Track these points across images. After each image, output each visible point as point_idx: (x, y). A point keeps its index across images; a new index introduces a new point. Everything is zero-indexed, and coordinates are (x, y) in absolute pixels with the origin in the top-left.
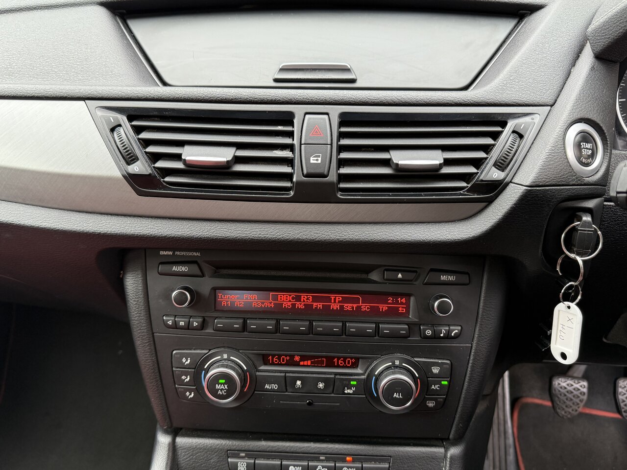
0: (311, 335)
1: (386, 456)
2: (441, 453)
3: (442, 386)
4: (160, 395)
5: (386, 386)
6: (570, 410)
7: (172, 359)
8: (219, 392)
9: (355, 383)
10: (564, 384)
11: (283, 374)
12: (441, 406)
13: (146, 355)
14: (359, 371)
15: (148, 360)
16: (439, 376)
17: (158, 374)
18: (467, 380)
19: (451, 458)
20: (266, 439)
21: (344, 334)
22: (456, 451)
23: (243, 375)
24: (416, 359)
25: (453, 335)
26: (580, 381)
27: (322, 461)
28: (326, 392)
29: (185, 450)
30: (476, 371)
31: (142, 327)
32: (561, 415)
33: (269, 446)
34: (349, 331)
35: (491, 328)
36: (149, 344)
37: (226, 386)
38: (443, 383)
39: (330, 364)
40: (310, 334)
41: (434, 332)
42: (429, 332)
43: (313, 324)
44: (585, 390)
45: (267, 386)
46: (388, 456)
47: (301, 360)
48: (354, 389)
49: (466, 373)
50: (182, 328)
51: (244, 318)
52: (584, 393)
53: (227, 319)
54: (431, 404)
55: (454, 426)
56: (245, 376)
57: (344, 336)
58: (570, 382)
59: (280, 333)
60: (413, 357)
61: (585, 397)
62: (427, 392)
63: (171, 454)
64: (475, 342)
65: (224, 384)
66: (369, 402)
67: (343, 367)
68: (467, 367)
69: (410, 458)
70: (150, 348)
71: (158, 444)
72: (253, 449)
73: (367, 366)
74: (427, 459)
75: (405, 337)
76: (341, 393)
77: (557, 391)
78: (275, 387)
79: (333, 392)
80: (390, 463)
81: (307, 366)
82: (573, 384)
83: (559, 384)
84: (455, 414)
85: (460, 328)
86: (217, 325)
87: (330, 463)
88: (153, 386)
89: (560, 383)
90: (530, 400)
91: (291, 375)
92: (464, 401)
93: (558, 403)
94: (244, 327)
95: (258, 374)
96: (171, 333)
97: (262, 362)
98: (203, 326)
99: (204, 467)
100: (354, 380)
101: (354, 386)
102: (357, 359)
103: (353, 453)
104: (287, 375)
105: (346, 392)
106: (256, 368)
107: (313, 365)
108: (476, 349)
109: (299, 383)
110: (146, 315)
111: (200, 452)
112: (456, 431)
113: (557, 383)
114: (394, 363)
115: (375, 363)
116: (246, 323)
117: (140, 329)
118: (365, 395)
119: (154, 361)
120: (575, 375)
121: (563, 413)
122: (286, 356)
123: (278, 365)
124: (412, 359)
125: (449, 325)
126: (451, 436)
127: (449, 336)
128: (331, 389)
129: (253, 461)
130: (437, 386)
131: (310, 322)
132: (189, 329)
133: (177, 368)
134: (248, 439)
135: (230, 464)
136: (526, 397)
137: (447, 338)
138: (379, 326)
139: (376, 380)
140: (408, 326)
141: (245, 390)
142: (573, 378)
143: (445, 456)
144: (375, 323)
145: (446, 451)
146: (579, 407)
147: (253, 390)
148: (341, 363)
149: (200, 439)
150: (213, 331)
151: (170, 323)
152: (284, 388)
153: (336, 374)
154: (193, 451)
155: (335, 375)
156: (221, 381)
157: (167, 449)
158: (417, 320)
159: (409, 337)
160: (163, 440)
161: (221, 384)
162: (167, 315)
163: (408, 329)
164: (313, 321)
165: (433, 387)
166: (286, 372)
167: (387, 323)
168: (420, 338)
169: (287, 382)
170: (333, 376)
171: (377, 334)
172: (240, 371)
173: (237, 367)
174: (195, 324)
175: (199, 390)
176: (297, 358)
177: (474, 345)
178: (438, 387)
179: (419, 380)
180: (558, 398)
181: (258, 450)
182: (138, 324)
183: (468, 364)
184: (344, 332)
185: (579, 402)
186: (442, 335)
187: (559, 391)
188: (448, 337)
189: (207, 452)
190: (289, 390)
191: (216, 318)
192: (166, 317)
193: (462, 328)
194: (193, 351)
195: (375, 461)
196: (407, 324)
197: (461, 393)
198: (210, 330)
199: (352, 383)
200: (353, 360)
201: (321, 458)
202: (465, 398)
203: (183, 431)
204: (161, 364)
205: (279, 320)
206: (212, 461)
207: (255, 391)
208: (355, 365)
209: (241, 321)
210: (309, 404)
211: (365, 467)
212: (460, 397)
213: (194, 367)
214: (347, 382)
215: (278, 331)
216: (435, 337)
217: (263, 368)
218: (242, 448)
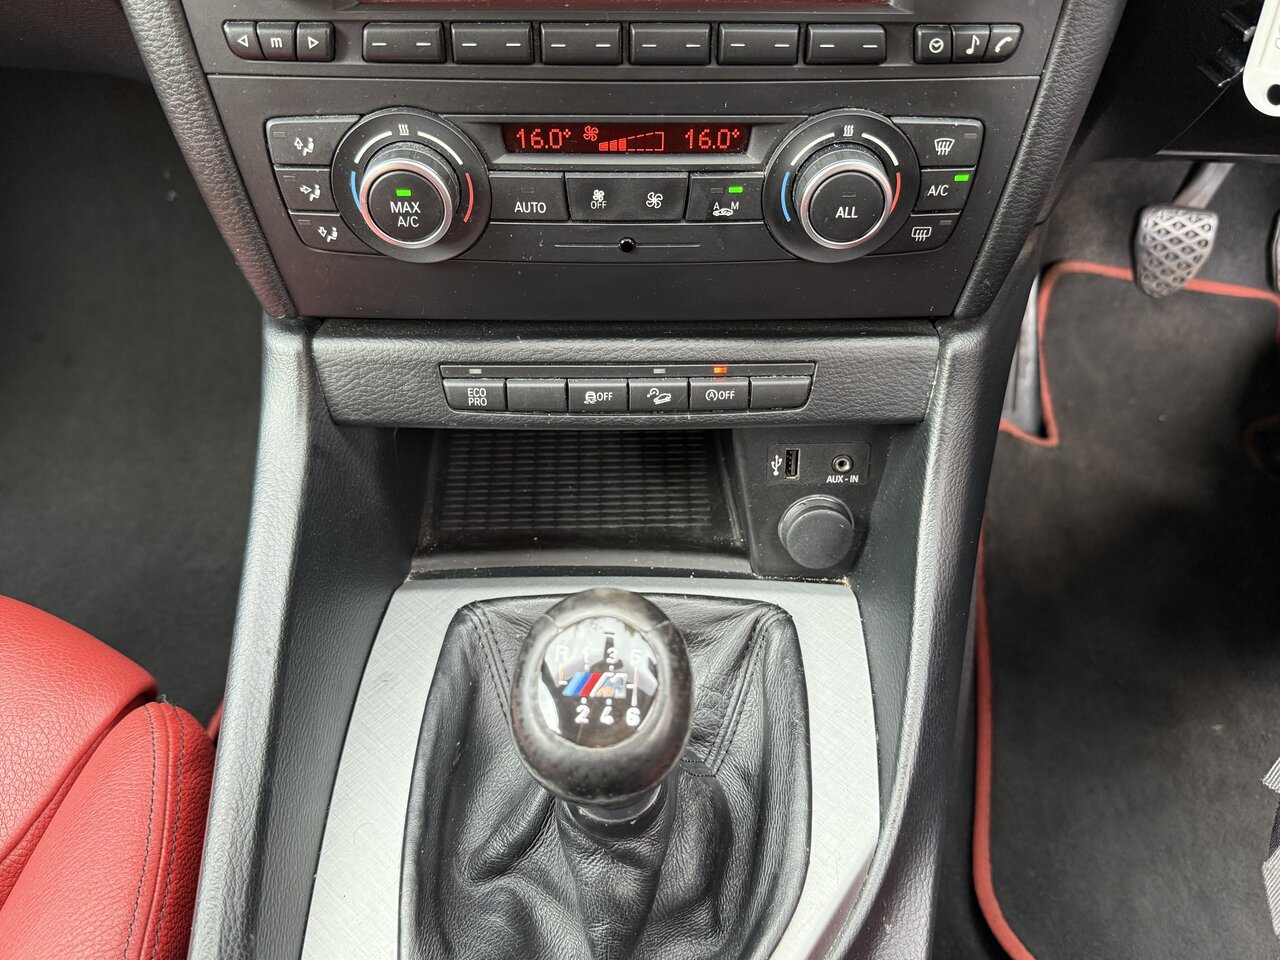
0: (626, 66)
1: (804, 362)
2: (932, 350)
3: (955, 188)
4: (255, 238)
5: (818, 191)
6: (1169, 279)
7: (266, 142)
8: (401, 222)
9: (739, 190)
10: (1166, 225)
11: (558, 176)
12: (945, 239)
13: (199, 134)
14: (750, 158)
15: (204, 147)
16: (951, 163)
17: (238, 184)
18: (1016, 169)
19: (955, 358)
20: (526, 336)
21: (713, 60)
22: (967, 343)
23: (457, 178)
24: (898, 120)
25: (997, 50)
26: (1202, 217)
27: (660, 376)
28: (667, 218)
29: (339, 367)
30: (1042, 145)
31: (171, 57)
32: (1148, 292)
33: (535, 351)
34: (727, 46)
35: (1097, 28)
36: (199, 105)
37: (416, 207)
38: (958, 178)
39: (677, 147)
40: (622, 63)
41: (951, 43)
42: (937, 45)
43: (629, 33)
44: (1210, 236)
45: (519, 207)
46: (810, 362)
47: (601, 138)
48: (735, 206)
49: (1017, 153)
50: (278, 56)
51: (442, 23)
52: (1207, 243)
53: (396, 26)
54: (921, 235)
55: (970, 285)
56: (462, 183)
57: (713, 66)
58: (1180, 217)
59: (541, 61)
60: (889, 117)
61: (1206, 251)
62: (915, 205)
63: (305, 375)
64: (1051, 67)
65: (409, 200)
66: (772, 236)
67: (709, 152)
68: (1022, 137)
69: (860, 363)
70: (204, 116)
71: (270, 356)
72: (497, 359)
73: (769, 146)
74: (899, 364)
75: (874, 61)
76: (704, 218)
77: (1149, 239)
78: (539, 207)
79: (684, 217)
80: (812, 376)
81: (619, 153)
82: (1185, 222)
83: (1156, 224)
84: (977, 257)
85: (1017, 30)
86: (369, 43)
87: (677, 381)
88: (233, 215)
89: (1158, 220)
90: (1077, 266)
91: (578, 175)
92: (1003, 223)
93: (1147, 265)
94: (446, 49)
95: (493, 175)
96: (251, 71)
97: (500, 144)
98: (334, 47)
99: (387, 401)
100: (735, 182)
101: (736, 197)
102: (746, 129)
103: (729, 357)
104: (568, 176)
105: (716, 214)
106: (486, 160)
107: (635, 148)
108: (1050, 88)
109: (599, 195)
110: (175, 21)
111: (375, 369)
112: (972, 299)
113: (1151, 223)
114: (840, 132)
115: (793, 134)
116: (448, 37)
117: (168, 65)
118: (763, 219)
119: (221, 151)
120: (1193, 204)
121: (1154, 285)
122: (562, 126)
123: (543, 151)
124: (887, 121)
125: (990, 24)
126: (959, 310)
127: (989, 53)
128: (680, 209)
129: (500, 384)
130: (941, 188)
131: (622, 29)
132: (297, 60)
133: (285, 165)
134: (485, 337)
135: (448, 394)
136: (1071, 259)
137: (982, 62)
138: (807, 32)
139: (793, 180)
140: (885, 29)
141: (465, 220)
142: (1188, 209)
143: (940, 357)
144: (798, 24)
145: (943, 345)
146: (1189, 274)
147: (485, 219)
148: (705, 143)
149: (371, 340)
150: (363, 63)
151: (244, 41)
152: (563, 209)
153: (692, 170)
154: (358, 369)
155: (690, 172)
156: (401, 193)
157: (293, 365)
158: (909, 13)
159: (884, 60)
160: (282, 348)
161: (403, 199)
162: (232, 21)
163: (883, 37)
164: (630, 23)
165: (932, 191)
166: (564, 169)
167: (828, 23)
168: (911, 64)
169: (570, 195)
170: (684, 175)
171: (800, 56)
172: (447, 169)
173: (437, 159)
174: (312, 43)
175: (349, 219)
176: (591, 134)
177: (1048, 76)
178: (945, 190)
179: (898, 174)
180: (1149, 254)
181: (510, 359)
182: (159, 48)
183: (1025, 129)
184: (714, 53)
185: (1191, 262)
186: (970, 51)
187: (1154, 239)
188: (985, 57)
189: (390, 370)
190: (576, 214)
191: (366, 24)
192: (229, 26)
193: (1022, 30)
194: (317, 120)
195: (780, 373)
196: (882, 25)
197: (998, 205)
198: (353, 61)
199: (732, 190)
200: (736, 133)
201: (656, 371)
202: (1005, 215)
203: (328, 324)
204: (242, 158)
205: (536, 25)
206: (405, 387)
207: (490, 220)
208: (740, 146)
209: (434, 30)
210: (627, 248)
211: (755, 386)
212: (994, 215)
213: (327, 162)
214: (720, 190)
215: (537, 57)
216: (954, 58)
217: (505, 159)
218: (473, 356)
